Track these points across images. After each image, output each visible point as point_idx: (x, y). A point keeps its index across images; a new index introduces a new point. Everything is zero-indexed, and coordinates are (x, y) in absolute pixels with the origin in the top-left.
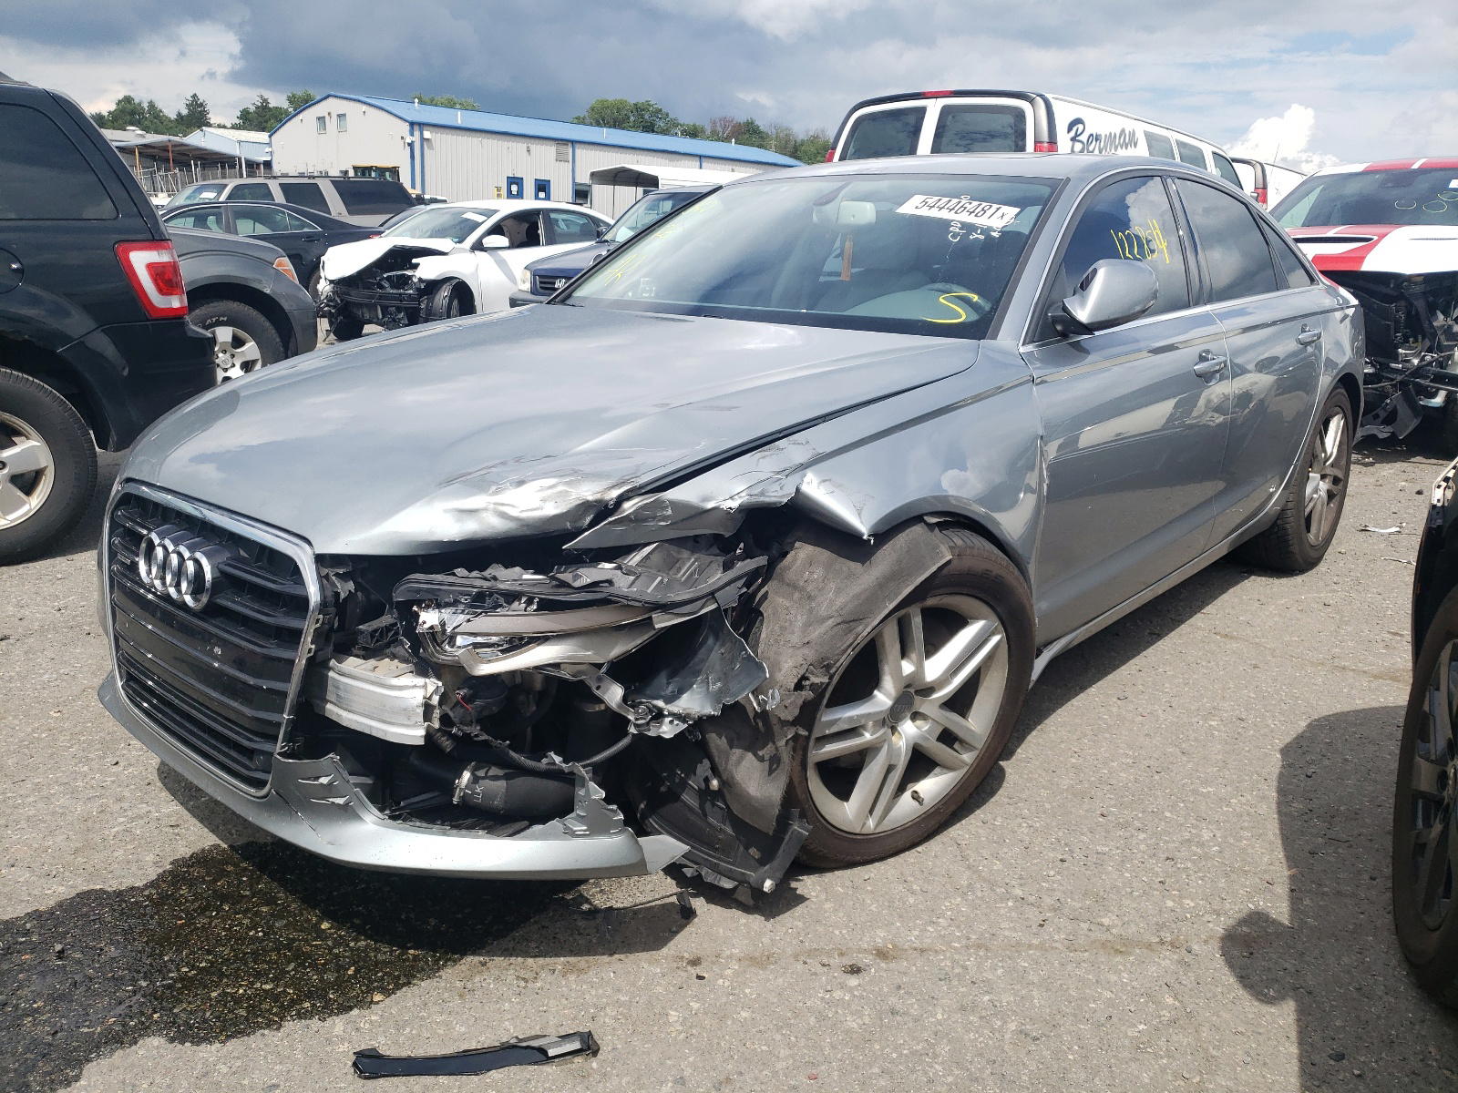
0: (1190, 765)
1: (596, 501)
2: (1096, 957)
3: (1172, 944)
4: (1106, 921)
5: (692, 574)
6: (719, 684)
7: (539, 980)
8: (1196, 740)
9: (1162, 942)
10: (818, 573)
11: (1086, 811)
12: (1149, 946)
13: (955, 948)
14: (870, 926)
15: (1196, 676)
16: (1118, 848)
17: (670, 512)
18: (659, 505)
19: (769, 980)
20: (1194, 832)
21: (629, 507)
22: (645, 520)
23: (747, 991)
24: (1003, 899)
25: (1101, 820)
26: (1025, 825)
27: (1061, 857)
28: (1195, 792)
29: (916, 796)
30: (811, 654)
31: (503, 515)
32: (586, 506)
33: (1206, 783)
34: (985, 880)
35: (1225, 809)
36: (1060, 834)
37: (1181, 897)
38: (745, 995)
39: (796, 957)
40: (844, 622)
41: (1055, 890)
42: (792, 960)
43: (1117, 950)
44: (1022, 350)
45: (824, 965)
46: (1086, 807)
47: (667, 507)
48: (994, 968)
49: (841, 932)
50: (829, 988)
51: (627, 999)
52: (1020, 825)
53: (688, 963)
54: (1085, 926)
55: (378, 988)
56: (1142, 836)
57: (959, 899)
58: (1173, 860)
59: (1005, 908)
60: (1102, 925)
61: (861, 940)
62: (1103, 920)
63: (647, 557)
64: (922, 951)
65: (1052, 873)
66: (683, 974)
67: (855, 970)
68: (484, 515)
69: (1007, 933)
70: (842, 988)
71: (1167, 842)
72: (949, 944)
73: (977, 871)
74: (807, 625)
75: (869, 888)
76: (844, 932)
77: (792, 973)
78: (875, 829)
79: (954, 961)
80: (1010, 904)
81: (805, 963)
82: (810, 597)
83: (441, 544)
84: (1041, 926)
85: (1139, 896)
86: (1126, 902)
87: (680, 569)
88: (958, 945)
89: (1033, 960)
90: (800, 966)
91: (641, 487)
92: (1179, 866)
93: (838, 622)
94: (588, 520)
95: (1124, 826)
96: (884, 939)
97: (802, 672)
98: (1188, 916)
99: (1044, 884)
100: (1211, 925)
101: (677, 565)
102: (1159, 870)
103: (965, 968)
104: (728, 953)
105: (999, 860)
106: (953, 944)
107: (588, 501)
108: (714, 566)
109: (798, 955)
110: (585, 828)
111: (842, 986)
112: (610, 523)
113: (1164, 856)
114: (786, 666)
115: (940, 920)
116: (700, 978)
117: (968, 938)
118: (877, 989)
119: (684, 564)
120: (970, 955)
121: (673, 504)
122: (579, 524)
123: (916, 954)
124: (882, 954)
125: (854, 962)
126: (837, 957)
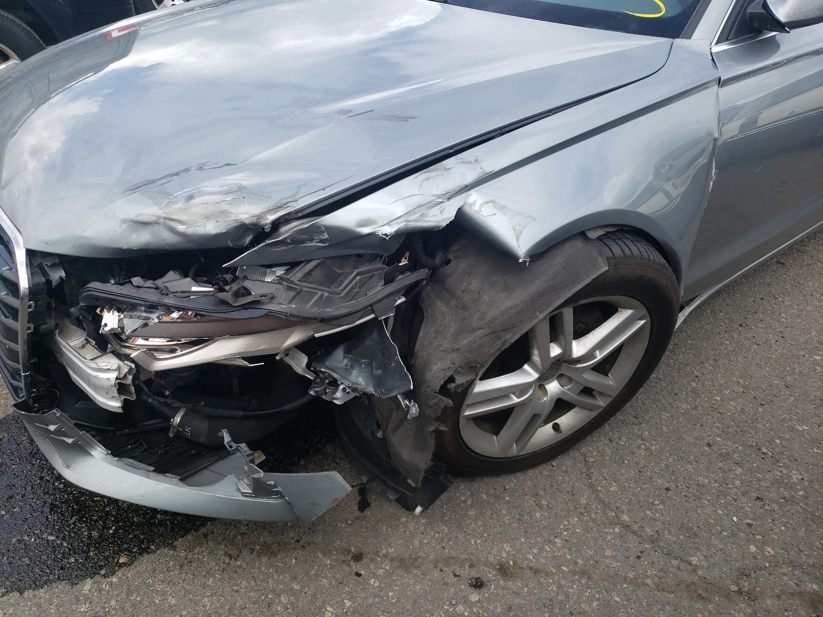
0: (792, 399)
1: (252, 224)
2: (680, 601)
3: (748, 593)
4: (694, 560)
5: (352, 288)
6: (380, 371)
7: (240, 559)
8: (801, 373)
9: (740, 592)
10: (475, 284)
11: (696, 438)
12: (728, 596)
13: (563, 572)
14: (500, 538)
15: (809, 308)
16: (716, 481)
17: (326, 236)
18: (315, 230)
19: (409, 585)
20: (785, 471)
21: (286, 231)
22: (303, 242)
23: (391, 594)
24: (612, 524)
25: (706, 449)
26: (643, 447)
27: (667, 485)
28: (792, 429)
29: (556, 427)
30: (458, 359)
31: (173, 230)
32: (243, 228)
33: (802, 420)
34: (602, 501)
35: (816, 450)
36: (671, 460)
37: (764, 543)
38: (388, 597)
39: (436, 562)
40: (493, 333)
41: (655, 520)
42: (431, 566)
43: (699, 595)
44: (716, 49)
45: (455, 575)
46: (696, 434)
47: (323, 232)
48: (591, 600)
49: (475, 542)
50: (454, 602)
51: (299, 588)
52: (639, 447)
53: (352, 558)
54: (675, 562)
55: (126, 549)
56: (739, 471)
57: (576, 519)
58: (762, 500)
59: (611, 534)
60: (690, 564)
61: (489, 553)
62: (692, 559)
63: (309, 273)
64: (536, 572)
65: (657, 502)
66: (347, 569)
67: (478, 584)
68: (157, 228)
69: (608, 561)
70: (465, 602)
71: (759, 480)
72: (558, 567)
73: (596, 491)
74: (458, 334)
75: (507, 498)
76: (479, 541)
77: (429, 580)
78: (519, 452)
79: (560, 587)
80: (617, 530)
81: (441, 571)
82: (464, 308)
83: (121, 250)
84: (638, 557)
85: (727, 537)
86: (715, 541)
87: (342, 282)
88: (567, 570)
89: (625, 595)
90: (437, 574)
91: (297, 212)
92: (766, 507)
93: (487, 333)
94: (248, 240)
95: (725, 457)
96: (508, 553)
97: (449, 374)
98: (767, 565)
99: (648, 512)
100: (785, 578)
101: (340, 279)
102: (749, 509)
103: (567, 596)
104: (385, 551)
105: (615, 482)
106: (563, 567)
107: (245, 224)
108: (375, 279)
109: (438, 561)
110: (250, 492)
111: (465, 601)
112: (269, 245)
113: (755, 495)
114: (435, 367)
115: (557, 540)
116: (358, 575)
117: (576, 563)
118: (492, 608)
119: (346, 277)
120: (573, 582)
121: (330, 229)
122: (240, 243)
123: (530, 574)
124: (503, 570)
125: (479, 575)
126: (467, 568)
